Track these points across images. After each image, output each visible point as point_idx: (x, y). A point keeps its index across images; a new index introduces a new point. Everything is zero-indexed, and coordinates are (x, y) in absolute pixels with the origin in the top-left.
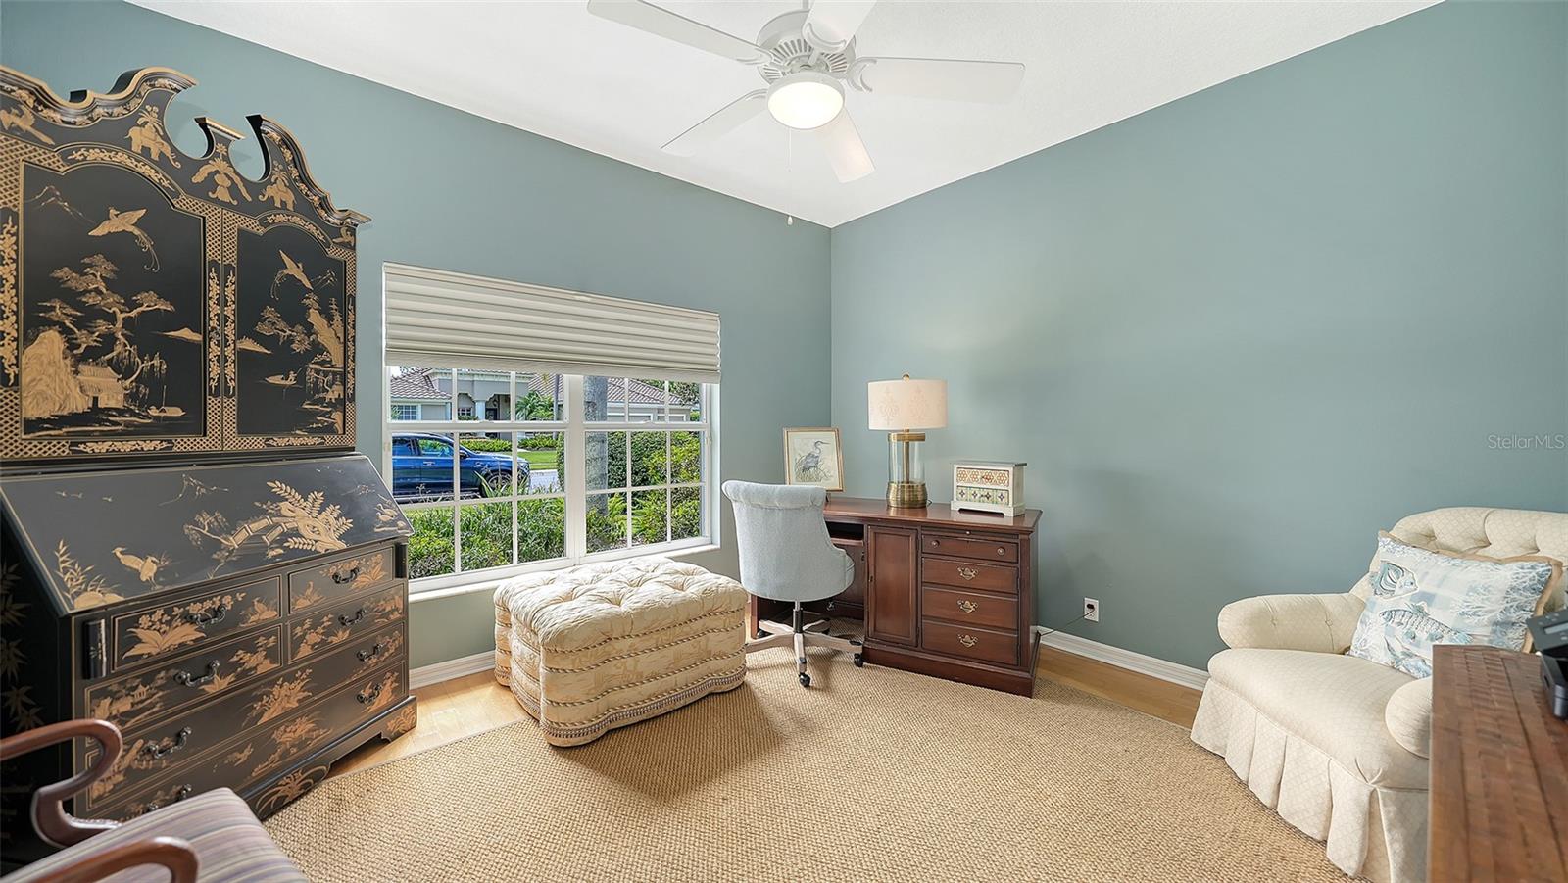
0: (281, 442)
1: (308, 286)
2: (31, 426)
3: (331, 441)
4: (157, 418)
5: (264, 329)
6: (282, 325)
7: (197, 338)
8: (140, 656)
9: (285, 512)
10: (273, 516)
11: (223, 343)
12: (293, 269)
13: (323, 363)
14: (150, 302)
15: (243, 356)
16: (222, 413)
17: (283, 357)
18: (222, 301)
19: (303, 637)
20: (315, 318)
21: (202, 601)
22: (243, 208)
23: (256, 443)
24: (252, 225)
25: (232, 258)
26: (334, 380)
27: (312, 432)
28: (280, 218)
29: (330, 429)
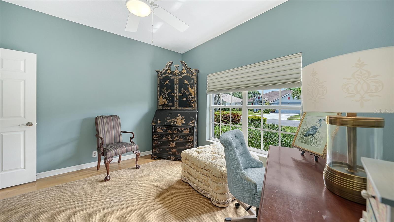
0: (184, 108)
1: (188, 84)
2: (160, 106)
3: (192, 108)
4: (170, 105)
5: (182, 92)
6: (184, 91)
7: (174, 94)
8: (157, 132)
9: (177, 119)
10: (175, 119)
11: (176, 95)
12: (186, 82)
13: (191, 96)
14: (169, 91)
15: (179, 96)
16: (176, 104)
17: (185, 96)
18: (176, 89)
19: (175, 137)
20: (190, 89)
21: (163, 127)
22: (179, 75)
23: (180, 108)
24: (180, 77)
25: (178, 83)
26: (193, 98)
27: (189, 107)
28: (184, 75)
29: (192, 107)
